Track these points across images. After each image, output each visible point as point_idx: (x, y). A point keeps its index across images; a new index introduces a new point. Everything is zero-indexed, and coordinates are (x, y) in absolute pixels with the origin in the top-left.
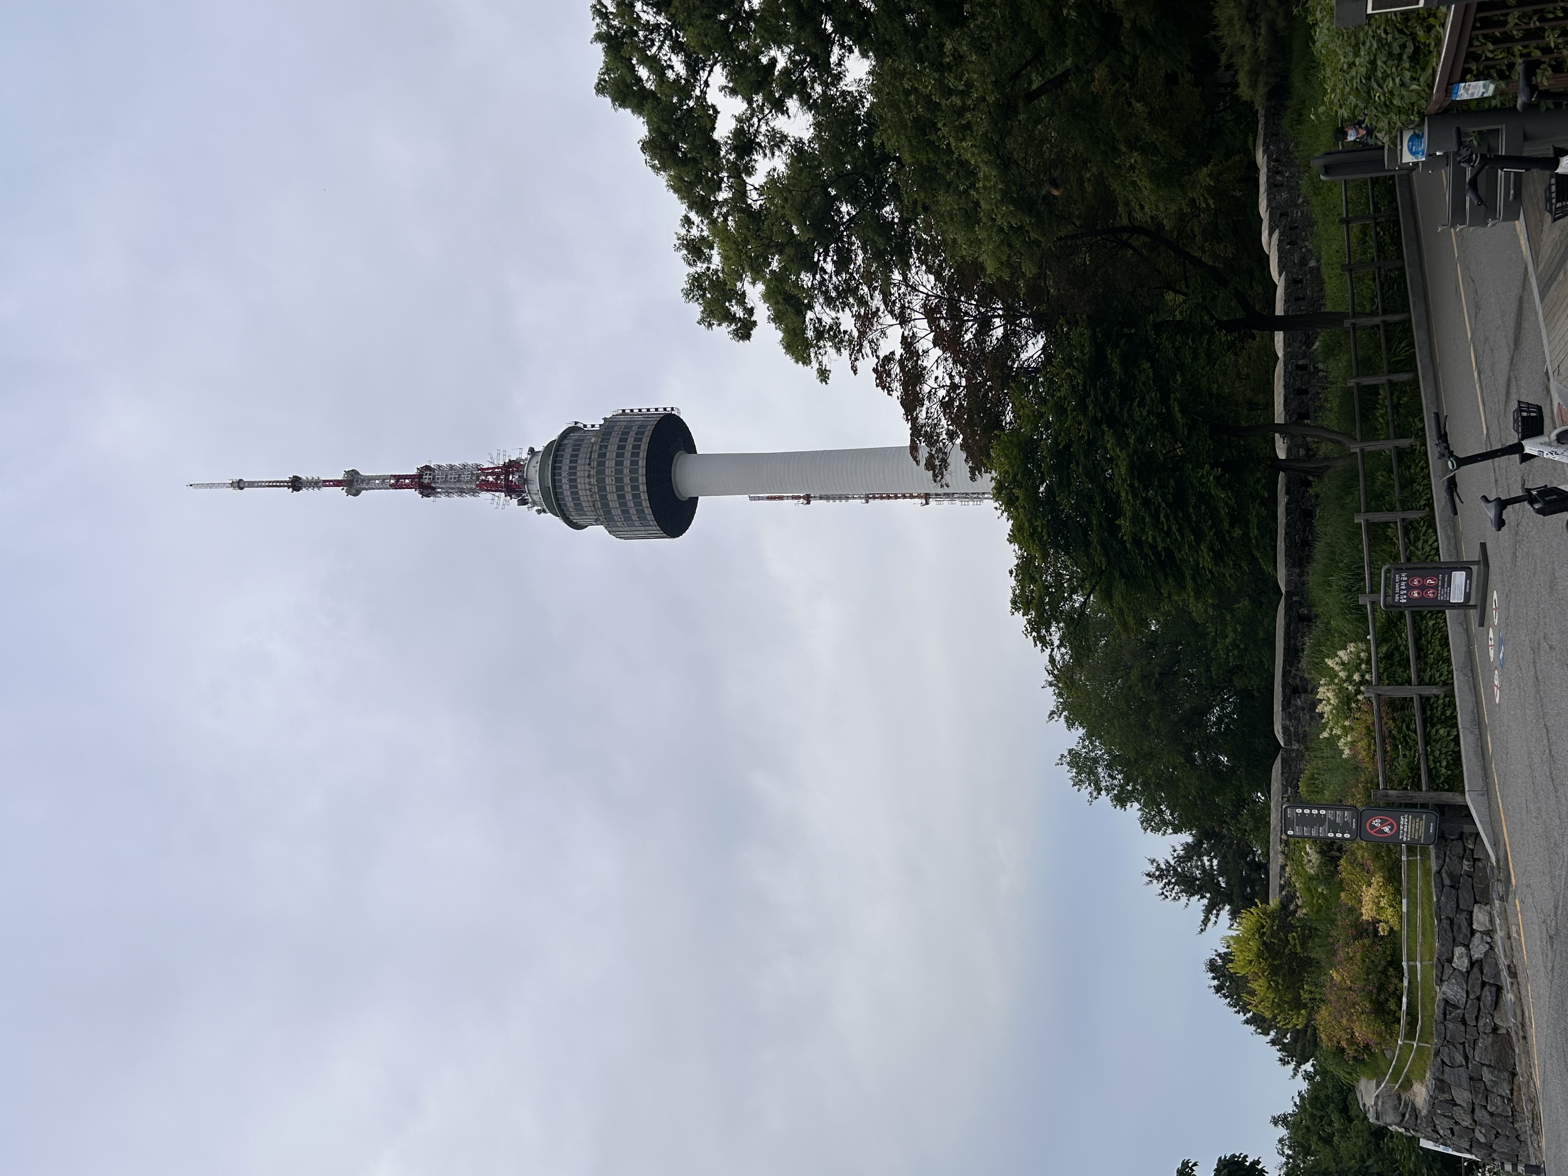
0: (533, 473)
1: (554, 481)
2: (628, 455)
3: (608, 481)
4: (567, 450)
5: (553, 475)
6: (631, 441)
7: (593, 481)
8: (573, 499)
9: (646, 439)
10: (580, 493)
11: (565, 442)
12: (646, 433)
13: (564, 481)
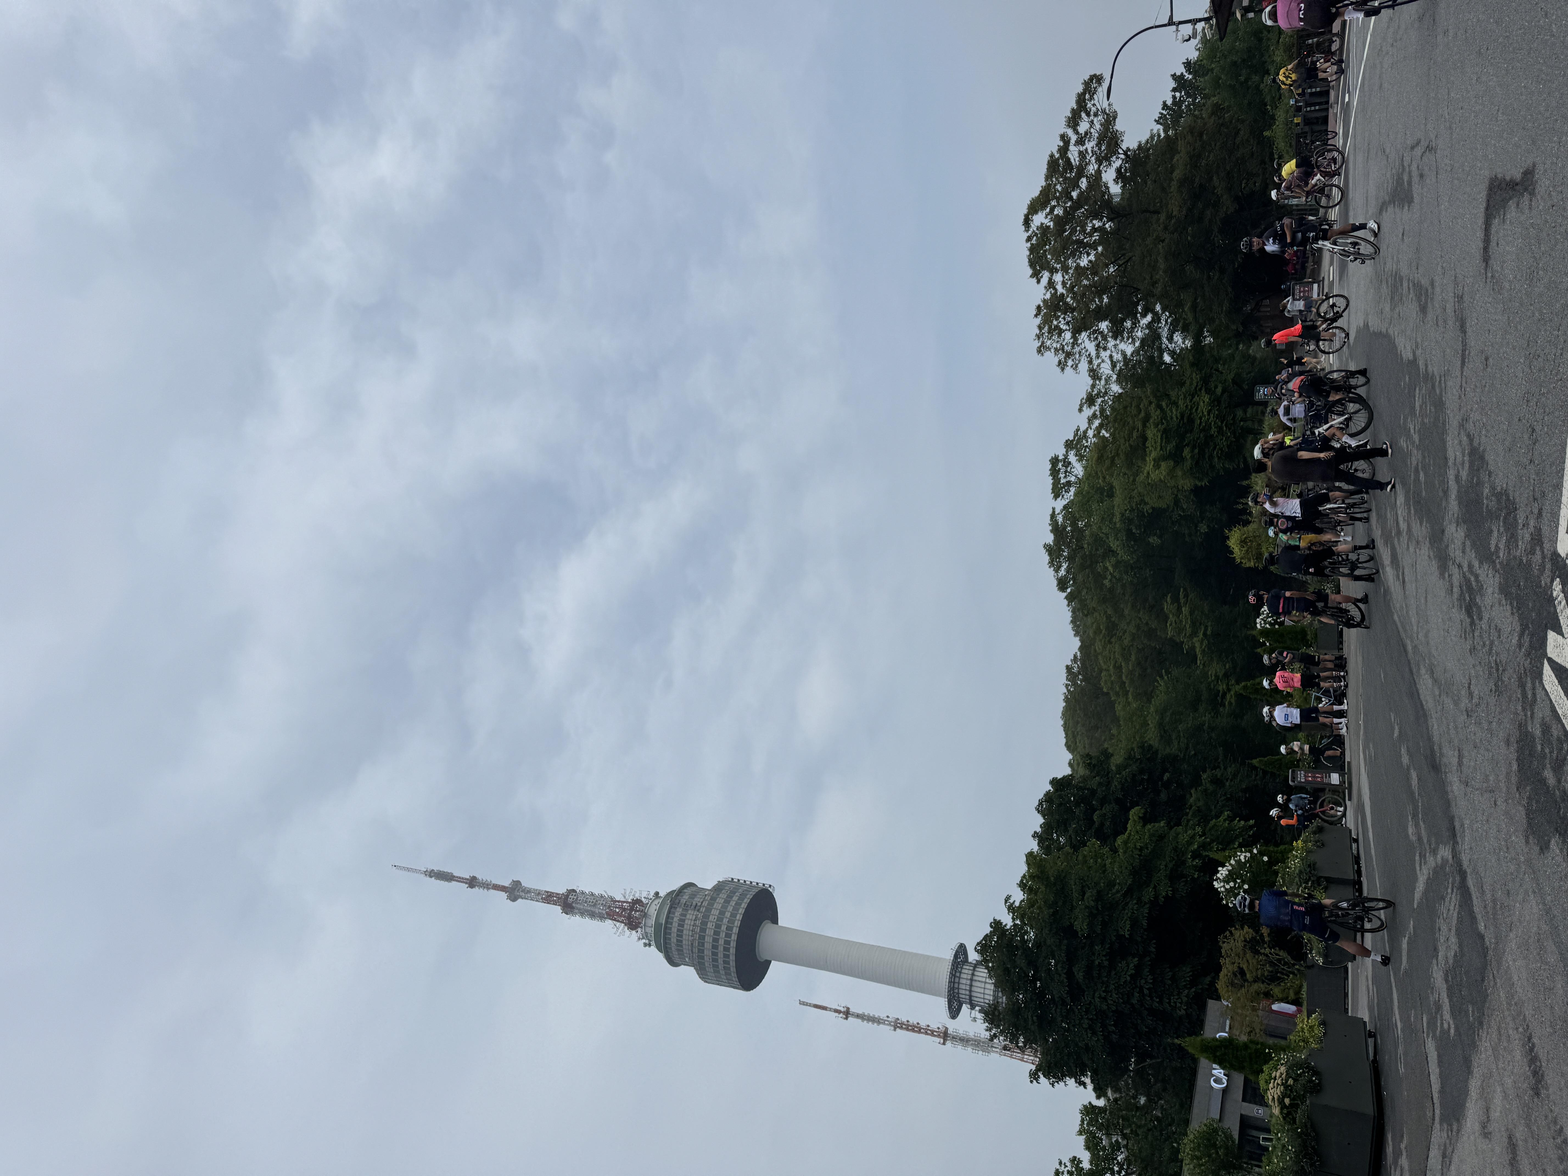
0: (653, 911)
1: (668, 917)
2: (730, 908)
3: (709, 925)
4: (684, 897)
5: (669, 912)
6: (735, 898)
7: (698, 922)
8: (678, 935)
9: (747, 901)
10: (685, 932)
11: (685, 891)
12: (748, 896)
13: (676, 919)
